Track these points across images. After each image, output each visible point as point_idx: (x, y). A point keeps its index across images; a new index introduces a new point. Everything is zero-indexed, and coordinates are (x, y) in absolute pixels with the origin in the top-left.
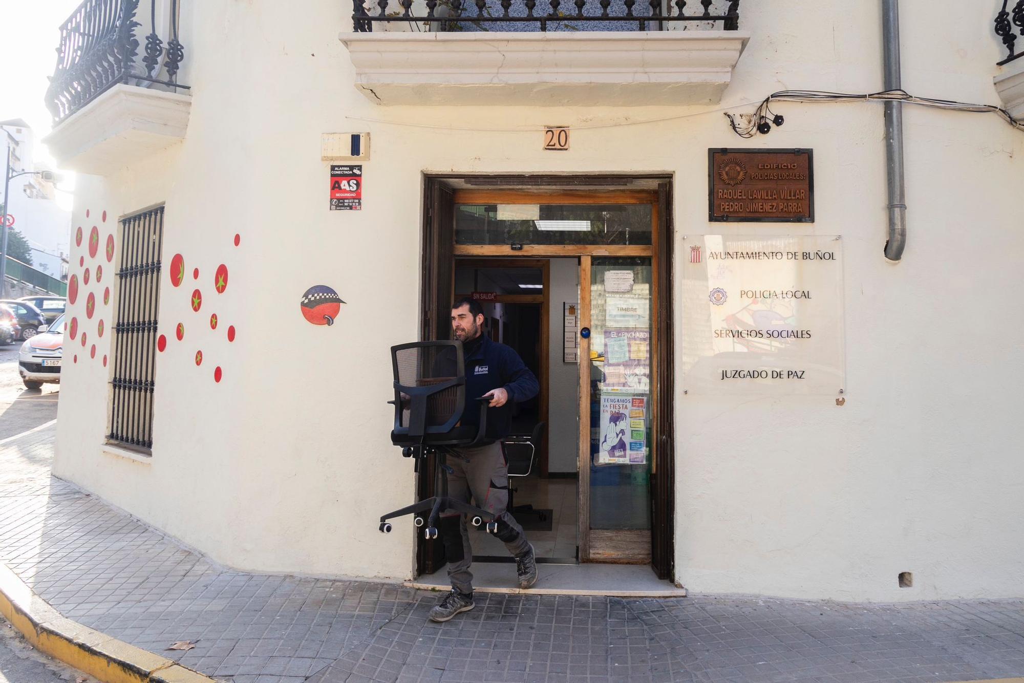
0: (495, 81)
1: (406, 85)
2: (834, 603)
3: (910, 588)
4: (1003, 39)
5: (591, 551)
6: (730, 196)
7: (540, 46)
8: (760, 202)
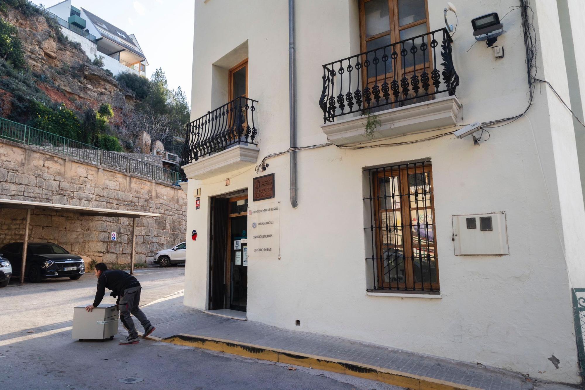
3: (299, 326)
6: (256, 192)
8: (262, 193)
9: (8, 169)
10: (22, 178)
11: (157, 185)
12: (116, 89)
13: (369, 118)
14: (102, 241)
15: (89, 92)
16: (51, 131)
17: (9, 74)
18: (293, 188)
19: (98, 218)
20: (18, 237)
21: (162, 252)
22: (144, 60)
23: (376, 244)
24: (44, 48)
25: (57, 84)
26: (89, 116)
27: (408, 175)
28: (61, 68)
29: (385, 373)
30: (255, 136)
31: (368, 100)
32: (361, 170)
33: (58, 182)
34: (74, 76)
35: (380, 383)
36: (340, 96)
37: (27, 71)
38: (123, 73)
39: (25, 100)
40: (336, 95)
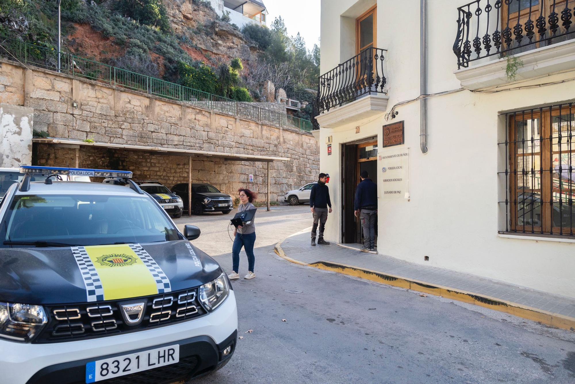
0: (336, 121)
3: (428, 261)
6: (386, 139)
8: (392, 140)
9: (171, 124)
10: (181, 130)
11: (284, 131)
12: (241, 42)
13: (508, 60)
14: (242, 182)
15: (220, 48)
16: (196, 87)
17: (160, 40)
18: (423, 135)
19: (238, 162)
20: (182, 179)
21: (291, 192)
22: (264, 10)
23: (510, 188)
24: (182, 12)
25: (194, 43)
26: (224, 71)
27: (551, 117)
28: (197, 28)
29: (515, 307)
30: (385, 85)
31: (509, 40)
32: (497, 114)
33: (207, 132)
34: (207, 34)
35: (509, 315)
36: (477, 39)
37: (172, 35)
38: (247, 25)
39: (174, 62)
40: (471, 39)
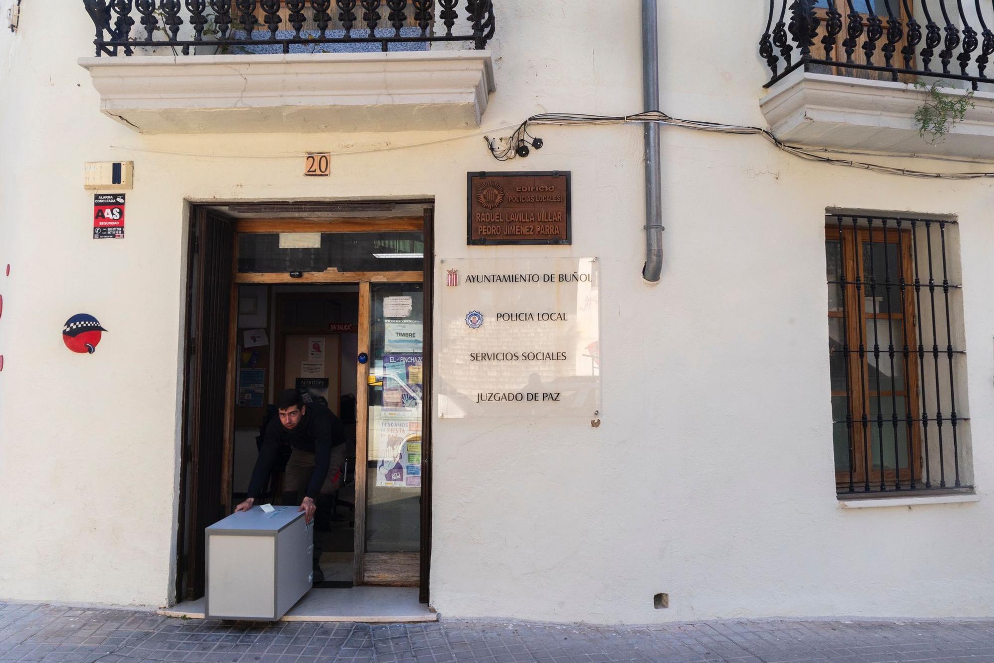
0: (239, 105)
1: (150, 111)
2: (586, 626)
3: (666, 609)
4: (768, 61)
5: (366, 574)
6: (488, 219)
7: (281, 68)
8: (517, 225)
32: (824, 212)
